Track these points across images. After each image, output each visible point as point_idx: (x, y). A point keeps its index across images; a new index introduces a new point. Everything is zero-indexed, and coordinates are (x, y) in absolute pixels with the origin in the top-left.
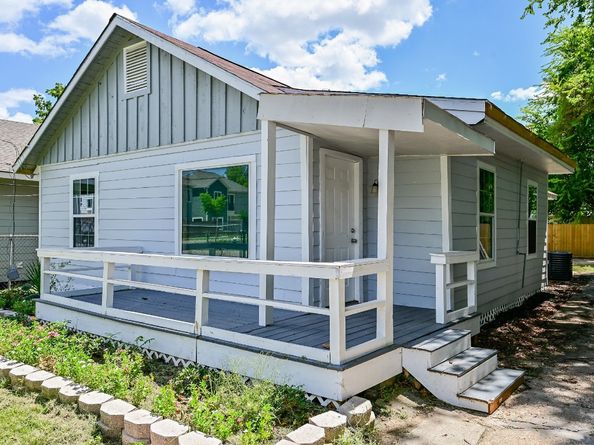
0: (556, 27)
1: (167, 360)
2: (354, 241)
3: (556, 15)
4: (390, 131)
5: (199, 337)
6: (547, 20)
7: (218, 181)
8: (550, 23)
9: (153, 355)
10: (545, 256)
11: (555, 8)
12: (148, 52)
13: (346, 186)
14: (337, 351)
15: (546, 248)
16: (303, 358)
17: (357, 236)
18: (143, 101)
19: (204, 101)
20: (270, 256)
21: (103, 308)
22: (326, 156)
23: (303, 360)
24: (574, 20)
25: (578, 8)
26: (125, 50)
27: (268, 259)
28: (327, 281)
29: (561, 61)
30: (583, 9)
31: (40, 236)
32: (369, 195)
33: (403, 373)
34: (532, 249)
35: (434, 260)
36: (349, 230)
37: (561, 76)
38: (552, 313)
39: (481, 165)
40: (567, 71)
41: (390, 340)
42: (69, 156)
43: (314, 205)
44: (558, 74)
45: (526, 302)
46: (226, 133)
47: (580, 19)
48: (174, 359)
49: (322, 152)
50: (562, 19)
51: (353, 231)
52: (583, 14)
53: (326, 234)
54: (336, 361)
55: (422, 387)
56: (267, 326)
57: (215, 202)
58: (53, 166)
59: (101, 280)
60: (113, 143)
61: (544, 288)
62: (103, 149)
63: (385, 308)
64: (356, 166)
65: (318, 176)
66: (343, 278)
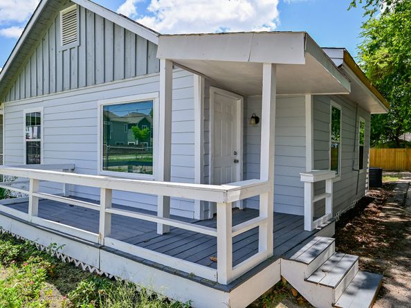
0: (371, 16)
1: (77, 265)
2: (236, 161)
3: (371, 8)
4: (272, 64)
5: (102, 247)
6: (365, 11)
7: (145, 119)
8: (367, 13)
9: (66, 259)
10: (368, 171)
11: (370, 3)
12: (78, 13)
13: (230, 118)
14: (224, 271)
15: (368, 166)
16: (192, 275)
17: (239, 157)
18: (74, 52)
19: (119, 50)
20: (167, 177)
21: (29, 216)
22: (215, 93)
23: (192, 277)
24: (383, 11)
25: (386, 3)
26: (62, 12)
27: (165, 180)
28: (214, 204)
29: (369, 41)
30: (389, 4)
31: (3, 155)
32: (248, 125)
33: (281, 280)
34: (361, 167)
35: (303, 178)
36: (232, 153)
37: (370, 51)
38: (376, 213)
39: (333, 104)
40: (373, 48)
41: (271, 252)
42: (23, 96)
43: (205, 132)
44: (367, 49)
45: (357, 204)
46: (136, 75)
47: (387, 10)
48: (82, 264)
49: (212, 90)
50: (375, 10)
51: (235, 153)
52: (389, 7)
53: (214, 156)
54: (223, 280)
55: (299, 295)
56: (164, 234)
57: (142, 132)
58: (12, 103)
59: (27, 192)
60: (53, 84)
61: (367, 193)
62: (46, 90)
63: (266, 225)
64: (239, 103)
65: (208, 109)
66: (230, 201)
